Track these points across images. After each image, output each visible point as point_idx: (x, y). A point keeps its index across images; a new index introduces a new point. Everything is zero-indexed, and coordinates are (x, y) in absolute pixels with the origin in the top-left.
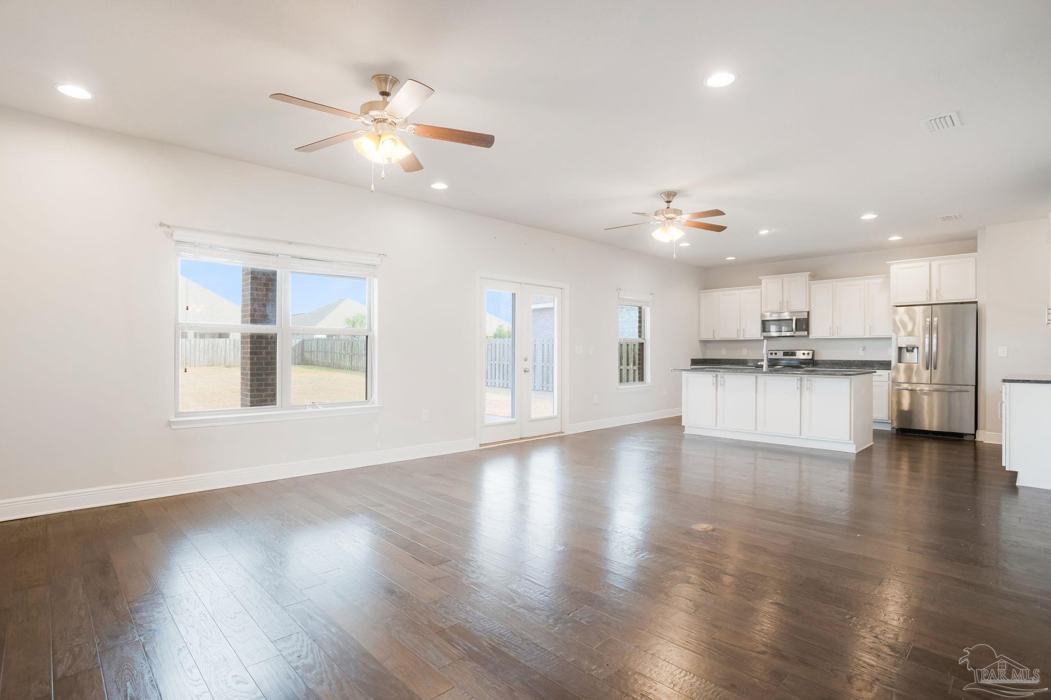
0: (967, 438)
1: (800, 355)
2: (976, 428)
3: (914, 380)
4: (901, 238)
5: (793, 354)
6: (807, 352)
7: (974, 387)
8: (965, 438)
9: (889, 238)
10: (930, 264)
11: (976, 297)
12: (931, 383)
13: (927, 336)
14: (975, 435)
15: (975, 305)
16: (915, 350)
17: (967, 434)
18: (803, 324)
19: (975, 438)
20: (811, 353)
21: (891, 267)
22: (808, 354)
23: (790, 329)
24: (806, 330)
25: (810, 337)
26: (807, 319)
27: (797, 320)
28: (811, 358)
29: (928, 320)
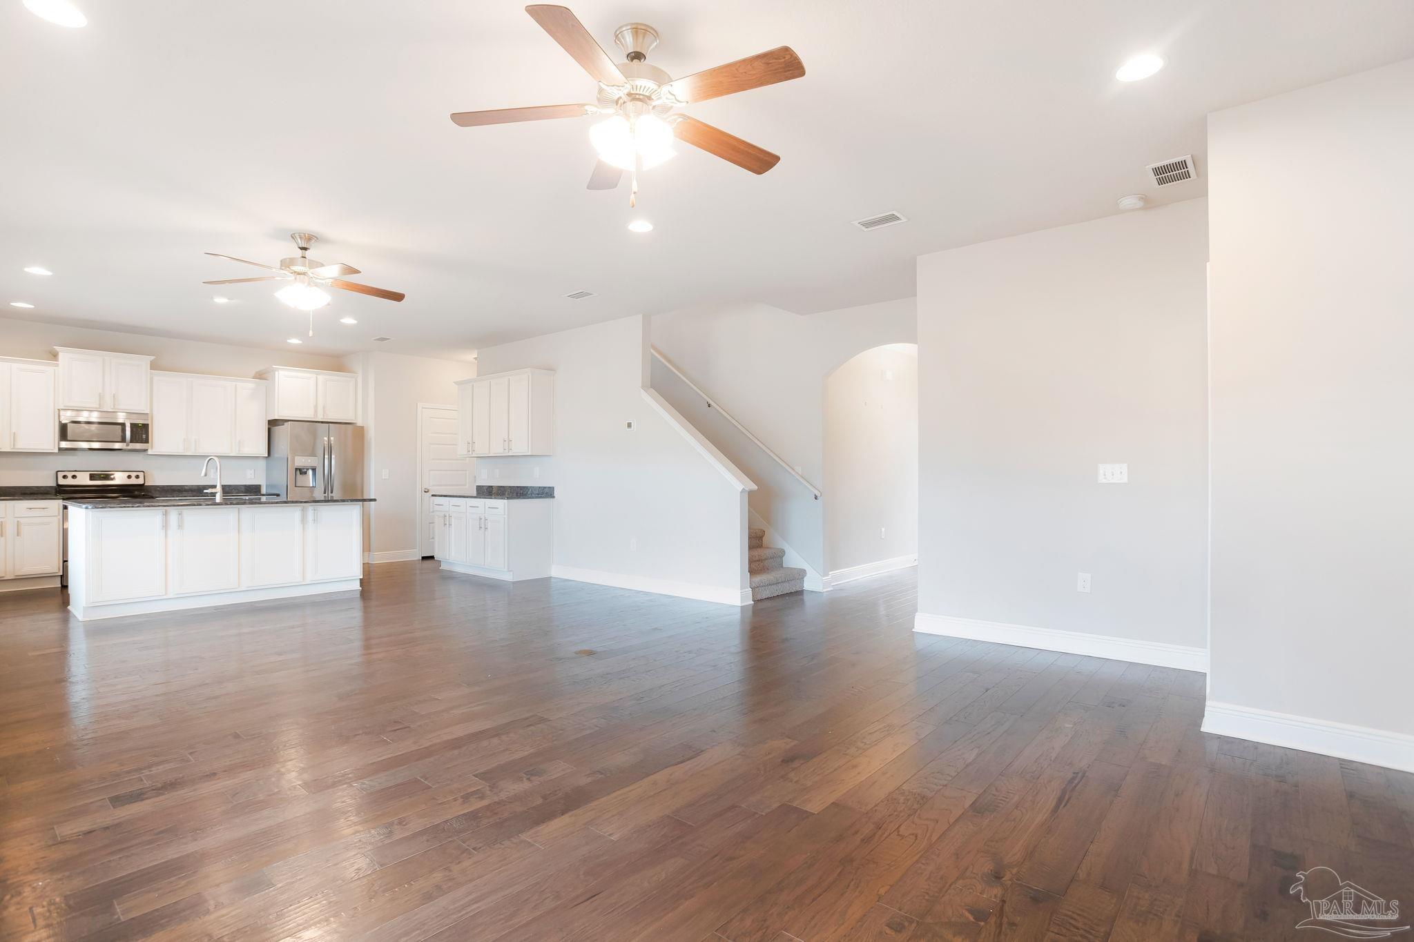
1: (119, 479)
4: (301, 342)
5: (107, 477)
6: (135, 474)
9: (289, 339)
10: (319, 379)
11: (355, 419)
13: (327, 457)
18: (141, 432)
20: (141, 475)
21: (277, 373)
22: (137, 477)
23: (120, 439)
24: (147, 441)
25: (150, 452)
26: (148, 424)
27: (133, 426)
28: (142, 483)
29: (326, 439)
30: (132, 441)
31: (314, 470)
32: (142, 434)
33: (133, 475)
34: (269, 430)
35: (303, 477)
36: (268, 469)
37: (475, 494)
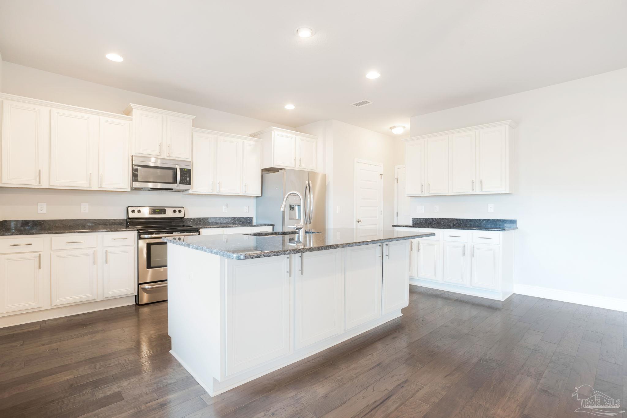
1: (169, 213)
5: (162, 211)
6: (179, 209)
20: (182, 209)
21: (273, 132)
22: (180, 211)
23: (171, 181)
24: (189, 183)
25: (190, 192)
26: (191, 169)
27: (181, 170)
28: (183, 216)
29: (307, 182)
30: (180, 183)
31: (299, 206)
32: (187, 177)
33: (177, 209)
34: (262, 176)
35: (292, 212)
36: (258, 205)
37: (410, 224)
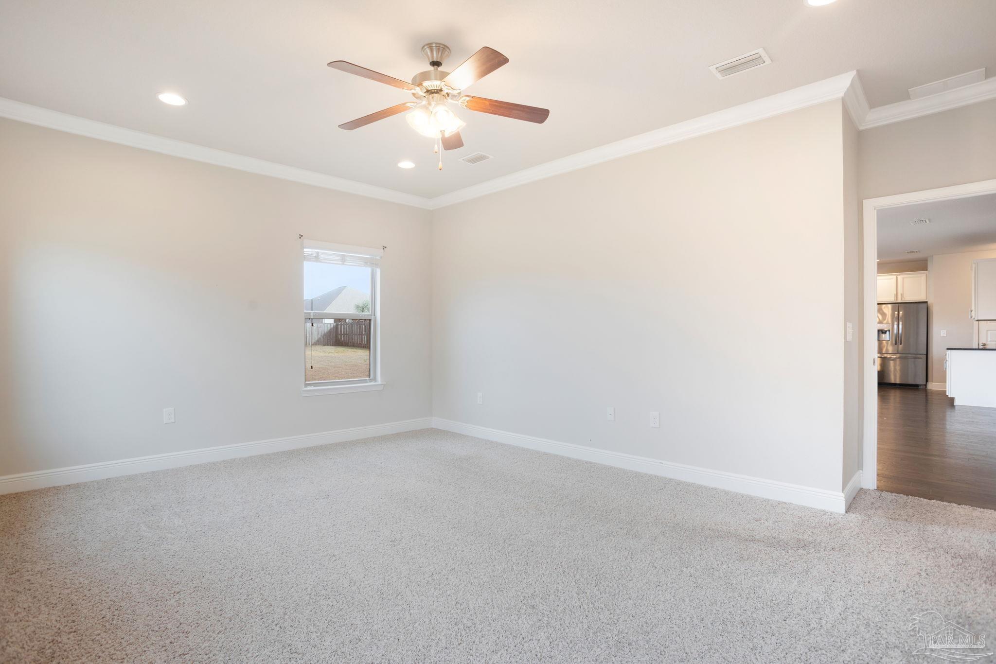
0: (921, 387)
2: (927, 381)
3: (884, 351)
7: (925, 356)
8: (920, 387)
10: (897, 278)
11: (927, 299)
12: (898, 353)
13: (896, 323)
14: (926, 385)
15: (926, 304)
16: (888, 332)
17: (921, 385)
19: (926, 387)
29: (896, 313)
